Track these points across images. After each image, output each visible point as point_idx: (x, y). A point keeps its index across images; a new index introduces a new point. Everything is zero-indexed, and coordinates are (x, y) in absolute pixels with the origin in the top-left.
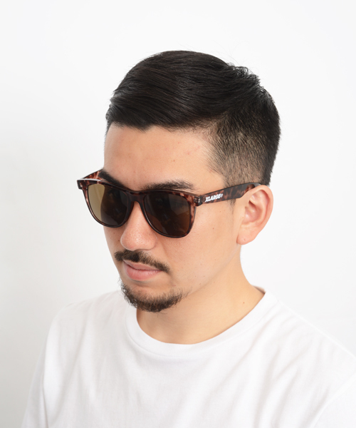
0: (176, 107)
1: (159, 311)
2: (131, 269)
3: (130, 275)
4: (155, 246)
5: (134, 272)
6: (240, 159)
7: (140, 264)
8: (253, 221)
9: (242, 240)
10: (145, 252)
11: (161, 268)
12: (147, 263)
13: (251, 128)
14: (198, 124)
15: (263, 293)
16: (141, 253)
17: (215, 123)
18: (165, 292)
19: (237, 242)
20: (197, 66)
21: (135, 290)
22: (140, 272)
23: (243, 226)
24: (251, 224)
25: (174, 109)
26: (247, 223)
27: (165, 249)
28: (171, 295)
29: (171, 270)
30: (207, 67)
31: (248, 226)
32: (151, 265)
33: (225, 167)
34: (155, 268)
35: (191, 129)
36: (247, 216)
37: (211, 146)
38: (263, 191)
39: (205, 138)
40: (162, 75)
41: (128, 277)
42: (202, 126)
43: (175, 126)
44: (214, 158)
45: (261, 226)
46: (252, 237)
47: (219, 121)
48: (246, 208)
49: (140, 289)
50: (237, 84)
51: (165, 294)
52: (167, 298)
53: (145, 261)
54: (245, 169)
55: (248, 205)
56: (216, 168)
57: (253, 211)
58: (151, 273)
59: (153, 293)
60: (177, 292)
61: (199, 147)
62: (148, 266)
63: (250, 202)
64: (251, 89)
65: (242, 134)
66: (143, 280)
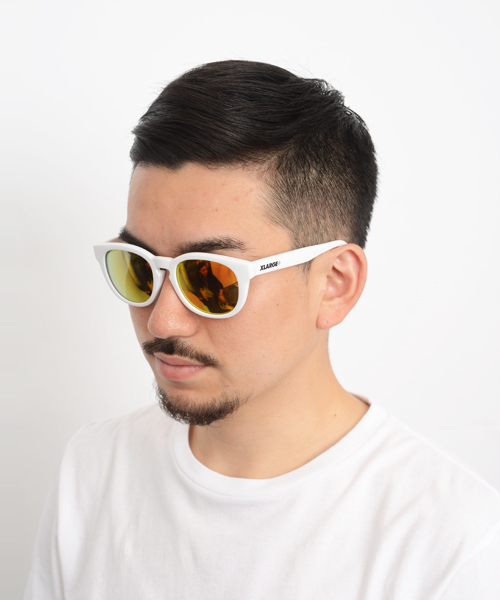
0: (217, 135)
1: (208, 423)
2: (166, 366)
3: (165, 374)
4: (197, 332)
5: (170, 369)
6: (314, 207)
7: (176, 356)
8: (339, 296)
9: (323, 323)
10: (182, 340)
11: (206, 362)
12: (186, 355)
13: (328, 162)
14: (250, 159)
15: (368, 405)
16: (176, 341)
17: (275, 157)
18: (215, 397)
19: (317, 326)
20: (248, 78)
21: (174, 394)
22: (178, 369)
23: (324, 303)
24: (337, 301)
25: (214, 138)
26: (331, 299)
27: (211, 336)
28: (223, 400)
29: (220, 362)
30: (263, 79)
31: (332, 303)
32: (192, 357)
33: (291, 218)
34: (197, 363)
35: (240, 165)
36: (331, 289)
37: (270, 188)
38: (352, 253)
39: (260, 177)
40: (199, 92)
41: (163, 377)
42: (256, 161)
43: (217, 161)
44: (274, 205)
45: (351, 302)
46: (339, 318)
47: (281, 153)
48: (328, 277)
49: (179, 393)
50: (307, 101)
51: (215, 400)
52: (217, 405)
53: (183, 352)
54: (322, 221)
55: (331, 273)
56: (278, 220)
57: (339, 281)
58: (193, 369)
59: (197, 399)
60: (231, 396)
61: (251, 190)
62: (187, 359)
63: (334, 269)
64: (327, 108)
65: (314, 171)
66: (182, 380)
